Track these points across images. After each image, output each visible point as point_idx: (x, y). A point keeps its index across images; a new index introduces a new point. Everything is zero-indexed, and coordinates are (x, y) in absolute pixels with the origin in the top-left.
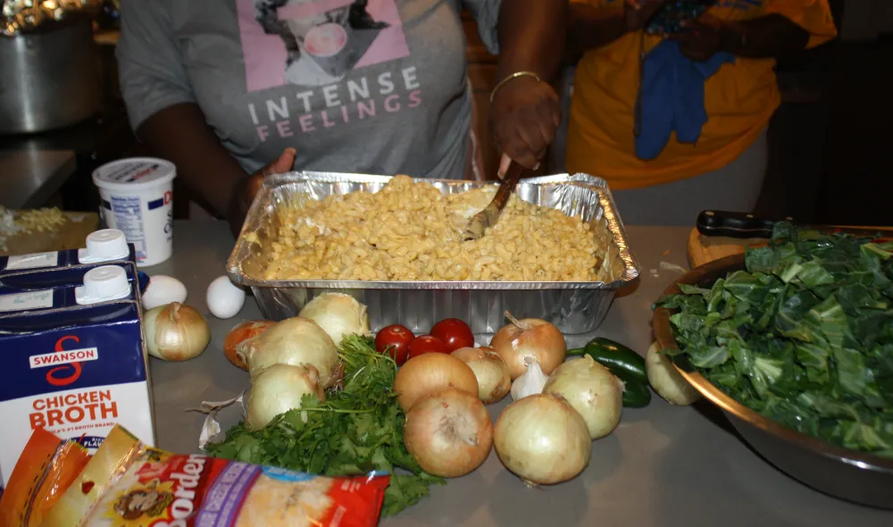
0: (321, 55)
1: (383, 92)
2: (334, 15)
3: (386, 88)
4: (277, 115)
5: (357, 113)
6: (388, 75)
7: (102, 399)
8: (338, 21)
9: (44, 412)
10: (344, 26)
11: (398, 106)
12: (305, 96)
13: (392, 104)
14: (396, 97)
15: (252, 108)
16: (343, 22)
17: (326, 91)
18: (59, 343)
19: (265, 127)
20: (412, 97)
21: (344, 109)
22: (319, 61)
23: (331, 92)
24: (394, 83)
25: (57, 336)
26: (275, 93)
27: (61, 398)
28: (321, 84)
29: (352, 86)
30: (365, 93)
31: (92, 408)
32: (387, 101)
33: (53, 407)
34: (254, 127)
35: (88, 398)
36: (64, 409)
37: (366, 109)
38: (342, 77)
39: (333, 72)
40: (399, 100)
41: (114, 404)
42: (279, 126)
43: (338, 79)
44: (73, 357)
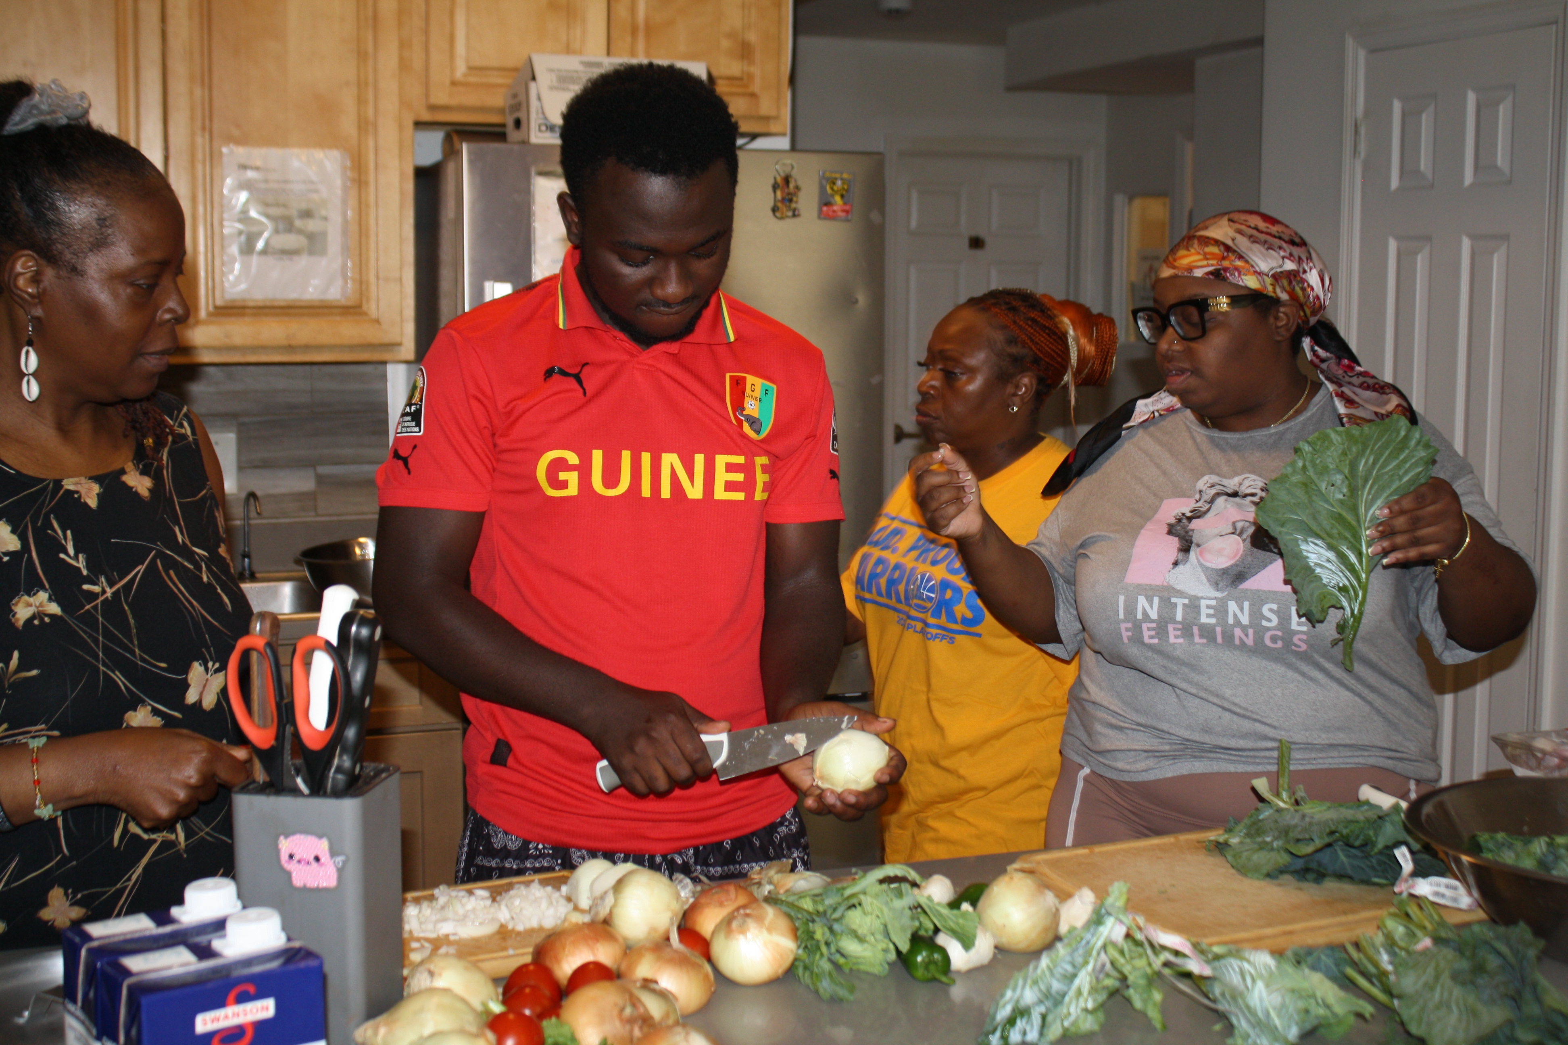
0: (1208, 564)
1: (1265, 623)
2: (1239, 525)
3: (1269, 620)
4: (1145, 613)
5: (1232, 637)
6: (1275, 607)
8: (1240, 535)
10: (1244, 540)
11: (1280, 644)
12: (1180, 602)
13: (1274, 639)
14: (1279, 633)
15: (1122, 599)
16: (1244, 536)
17: (1203, 603)
18: (232, 996)
19: (1129, 625)
20: (1295, 639)
21: (1218, 630)
22: (1205, 569)
23: (1208, 607)
24: (1279, 617)
25: (229, 989)
26: (1149, 592)
28: (1200, 595)
29: (1232, 606)
30: (1245, 620)
32: (1268, 635)
34: (1119, 622)
37: (1244, 637)
38: (1226, 593)
39: (1216, 585)
40: (1282, 639)
42: (1144, 626)
43: (1219, 595)
44: (246, 1015)
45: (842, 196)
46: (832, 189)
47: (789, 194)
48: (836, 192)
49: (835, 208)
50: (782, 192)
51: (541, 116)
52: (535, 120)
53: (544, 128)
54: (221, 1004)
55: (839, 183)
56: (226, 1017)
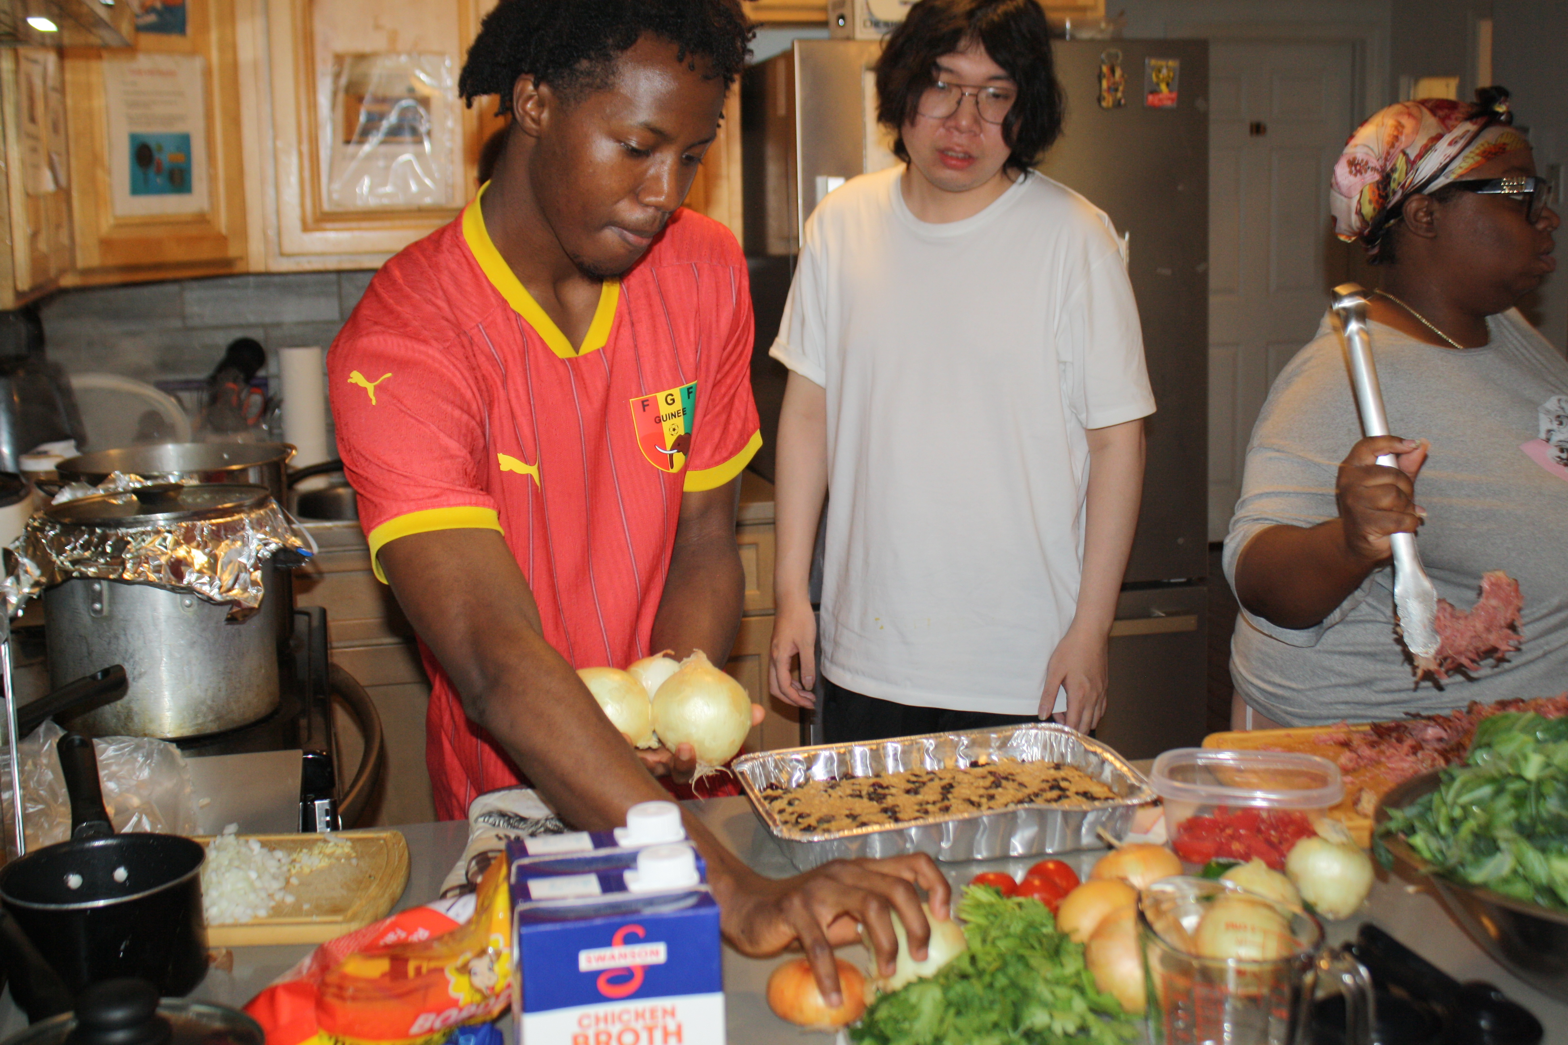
7: (664, 1017)
9: (591, 1033)
18: (619, 936)
25: (616, 927)
27: (613, 1015)
31: (650, 1030)
33: (602, 1026)
35: (648, 1015)
36: (615, 1029)
41: (679, 1028)
44: (634, 957)
45: (1168, 85)
46: (1157, 77)
47: (1114, 83)
48: (1162, 81)
49: (1161, 96)
50: (1108, 81)
51: (865, 11)
52: (860, 14)
53: (868, 24)
54: (607, 942)
55: (1164, 71)
56: (613, 957)
